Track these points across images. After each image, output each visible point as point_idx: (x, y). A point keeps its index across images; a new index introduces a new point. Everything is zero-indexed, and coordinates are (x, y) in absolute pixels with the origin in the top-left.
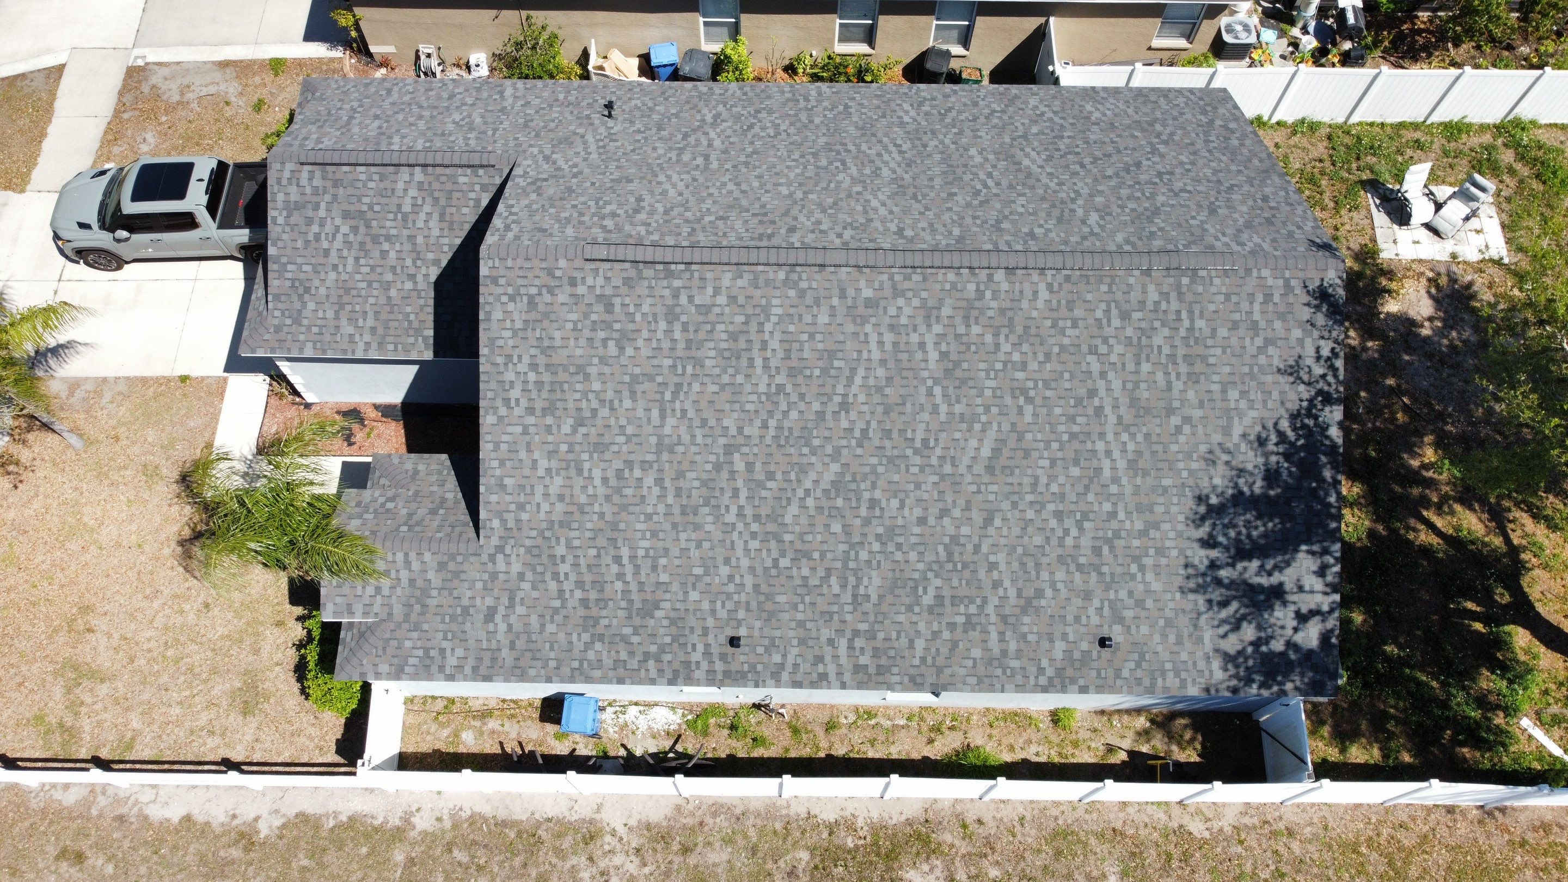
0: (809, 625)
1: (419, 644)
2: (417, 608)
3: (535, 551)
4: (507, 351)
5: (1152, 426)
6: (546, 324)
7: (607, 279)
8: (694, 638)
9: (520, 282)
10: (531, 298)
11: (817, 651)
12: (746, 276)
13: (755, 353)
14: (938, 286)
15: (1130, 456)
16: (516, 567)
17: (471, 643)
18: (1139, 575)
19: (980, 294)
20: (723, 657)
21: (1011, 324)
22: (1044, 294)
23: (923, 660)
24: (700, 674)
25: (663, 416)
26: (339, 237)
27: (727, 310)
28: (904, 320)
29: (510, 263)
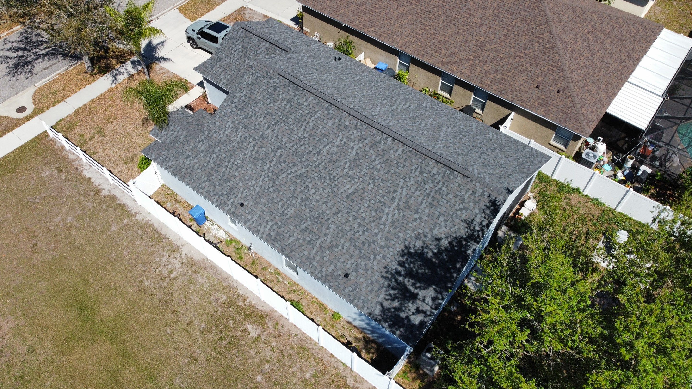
0: (265, 213)
1: (166, 154)
2: (173, 144)
3: (210, 147)
4: (241, 88)
5: (408, 213)
6: (256, 86)
7: (280, 82)
8: (232, 197)
9: (258, 71)
10: (258, 77)
11: (261, 222)
12: (317, 101)
13: (304, 124)
14: (369, 133)
15: (394, 219)
16: (203, 148)
17: (178, 162)
18: (372, 260)
19: (380, 142)
20: (236, 207)
21: (383, 156)
22: (399, 152)
23: (289, 244)
24: (226, 208)
25: (268, 128)
26: (237, 51)
27: (305, 107)
28: (352, 137)
29: (259, 65)
